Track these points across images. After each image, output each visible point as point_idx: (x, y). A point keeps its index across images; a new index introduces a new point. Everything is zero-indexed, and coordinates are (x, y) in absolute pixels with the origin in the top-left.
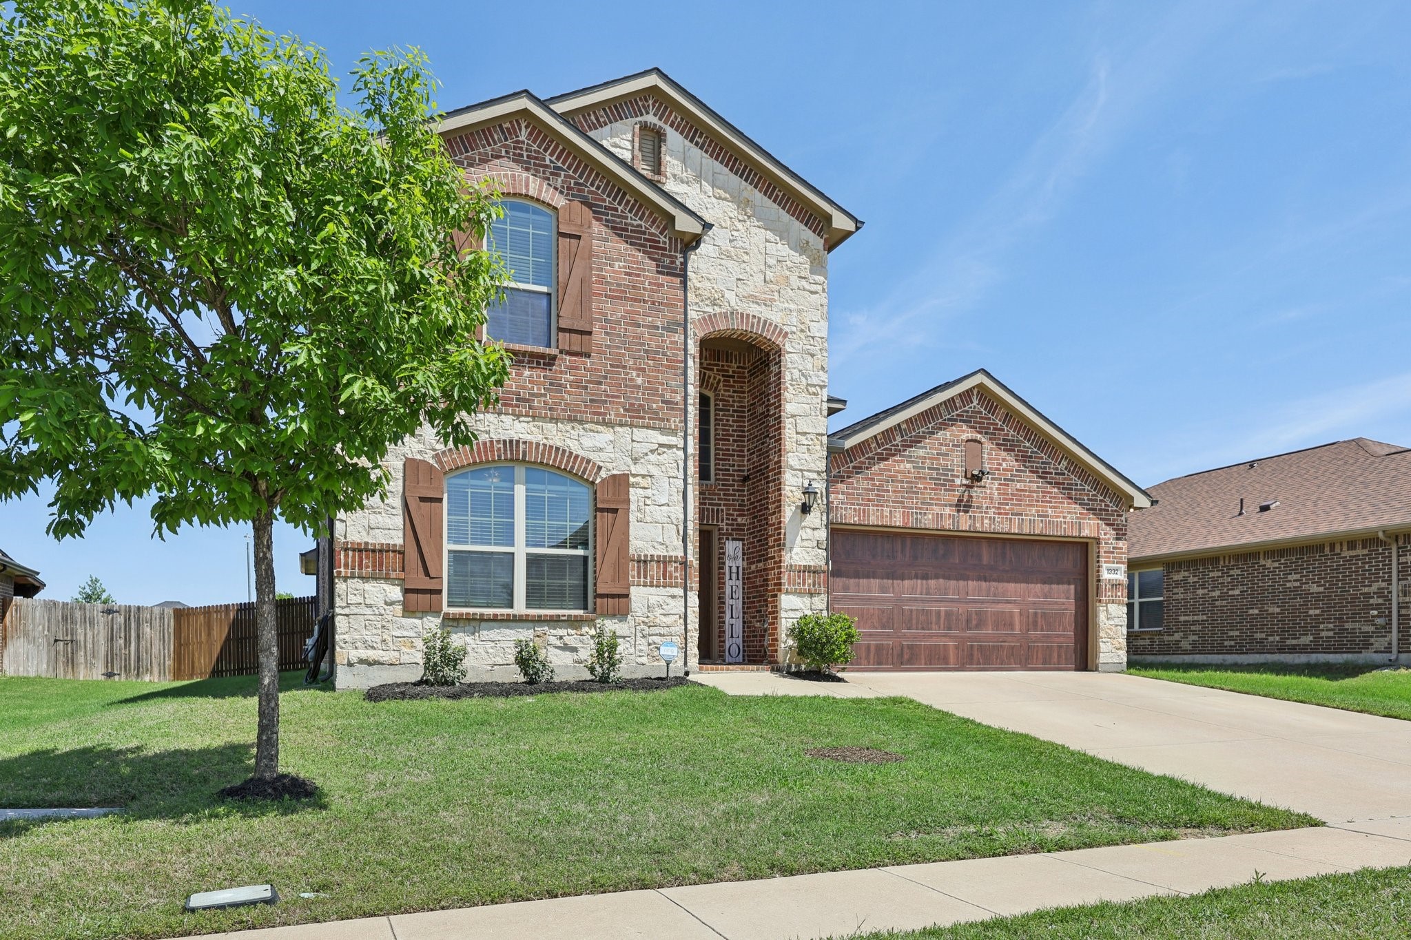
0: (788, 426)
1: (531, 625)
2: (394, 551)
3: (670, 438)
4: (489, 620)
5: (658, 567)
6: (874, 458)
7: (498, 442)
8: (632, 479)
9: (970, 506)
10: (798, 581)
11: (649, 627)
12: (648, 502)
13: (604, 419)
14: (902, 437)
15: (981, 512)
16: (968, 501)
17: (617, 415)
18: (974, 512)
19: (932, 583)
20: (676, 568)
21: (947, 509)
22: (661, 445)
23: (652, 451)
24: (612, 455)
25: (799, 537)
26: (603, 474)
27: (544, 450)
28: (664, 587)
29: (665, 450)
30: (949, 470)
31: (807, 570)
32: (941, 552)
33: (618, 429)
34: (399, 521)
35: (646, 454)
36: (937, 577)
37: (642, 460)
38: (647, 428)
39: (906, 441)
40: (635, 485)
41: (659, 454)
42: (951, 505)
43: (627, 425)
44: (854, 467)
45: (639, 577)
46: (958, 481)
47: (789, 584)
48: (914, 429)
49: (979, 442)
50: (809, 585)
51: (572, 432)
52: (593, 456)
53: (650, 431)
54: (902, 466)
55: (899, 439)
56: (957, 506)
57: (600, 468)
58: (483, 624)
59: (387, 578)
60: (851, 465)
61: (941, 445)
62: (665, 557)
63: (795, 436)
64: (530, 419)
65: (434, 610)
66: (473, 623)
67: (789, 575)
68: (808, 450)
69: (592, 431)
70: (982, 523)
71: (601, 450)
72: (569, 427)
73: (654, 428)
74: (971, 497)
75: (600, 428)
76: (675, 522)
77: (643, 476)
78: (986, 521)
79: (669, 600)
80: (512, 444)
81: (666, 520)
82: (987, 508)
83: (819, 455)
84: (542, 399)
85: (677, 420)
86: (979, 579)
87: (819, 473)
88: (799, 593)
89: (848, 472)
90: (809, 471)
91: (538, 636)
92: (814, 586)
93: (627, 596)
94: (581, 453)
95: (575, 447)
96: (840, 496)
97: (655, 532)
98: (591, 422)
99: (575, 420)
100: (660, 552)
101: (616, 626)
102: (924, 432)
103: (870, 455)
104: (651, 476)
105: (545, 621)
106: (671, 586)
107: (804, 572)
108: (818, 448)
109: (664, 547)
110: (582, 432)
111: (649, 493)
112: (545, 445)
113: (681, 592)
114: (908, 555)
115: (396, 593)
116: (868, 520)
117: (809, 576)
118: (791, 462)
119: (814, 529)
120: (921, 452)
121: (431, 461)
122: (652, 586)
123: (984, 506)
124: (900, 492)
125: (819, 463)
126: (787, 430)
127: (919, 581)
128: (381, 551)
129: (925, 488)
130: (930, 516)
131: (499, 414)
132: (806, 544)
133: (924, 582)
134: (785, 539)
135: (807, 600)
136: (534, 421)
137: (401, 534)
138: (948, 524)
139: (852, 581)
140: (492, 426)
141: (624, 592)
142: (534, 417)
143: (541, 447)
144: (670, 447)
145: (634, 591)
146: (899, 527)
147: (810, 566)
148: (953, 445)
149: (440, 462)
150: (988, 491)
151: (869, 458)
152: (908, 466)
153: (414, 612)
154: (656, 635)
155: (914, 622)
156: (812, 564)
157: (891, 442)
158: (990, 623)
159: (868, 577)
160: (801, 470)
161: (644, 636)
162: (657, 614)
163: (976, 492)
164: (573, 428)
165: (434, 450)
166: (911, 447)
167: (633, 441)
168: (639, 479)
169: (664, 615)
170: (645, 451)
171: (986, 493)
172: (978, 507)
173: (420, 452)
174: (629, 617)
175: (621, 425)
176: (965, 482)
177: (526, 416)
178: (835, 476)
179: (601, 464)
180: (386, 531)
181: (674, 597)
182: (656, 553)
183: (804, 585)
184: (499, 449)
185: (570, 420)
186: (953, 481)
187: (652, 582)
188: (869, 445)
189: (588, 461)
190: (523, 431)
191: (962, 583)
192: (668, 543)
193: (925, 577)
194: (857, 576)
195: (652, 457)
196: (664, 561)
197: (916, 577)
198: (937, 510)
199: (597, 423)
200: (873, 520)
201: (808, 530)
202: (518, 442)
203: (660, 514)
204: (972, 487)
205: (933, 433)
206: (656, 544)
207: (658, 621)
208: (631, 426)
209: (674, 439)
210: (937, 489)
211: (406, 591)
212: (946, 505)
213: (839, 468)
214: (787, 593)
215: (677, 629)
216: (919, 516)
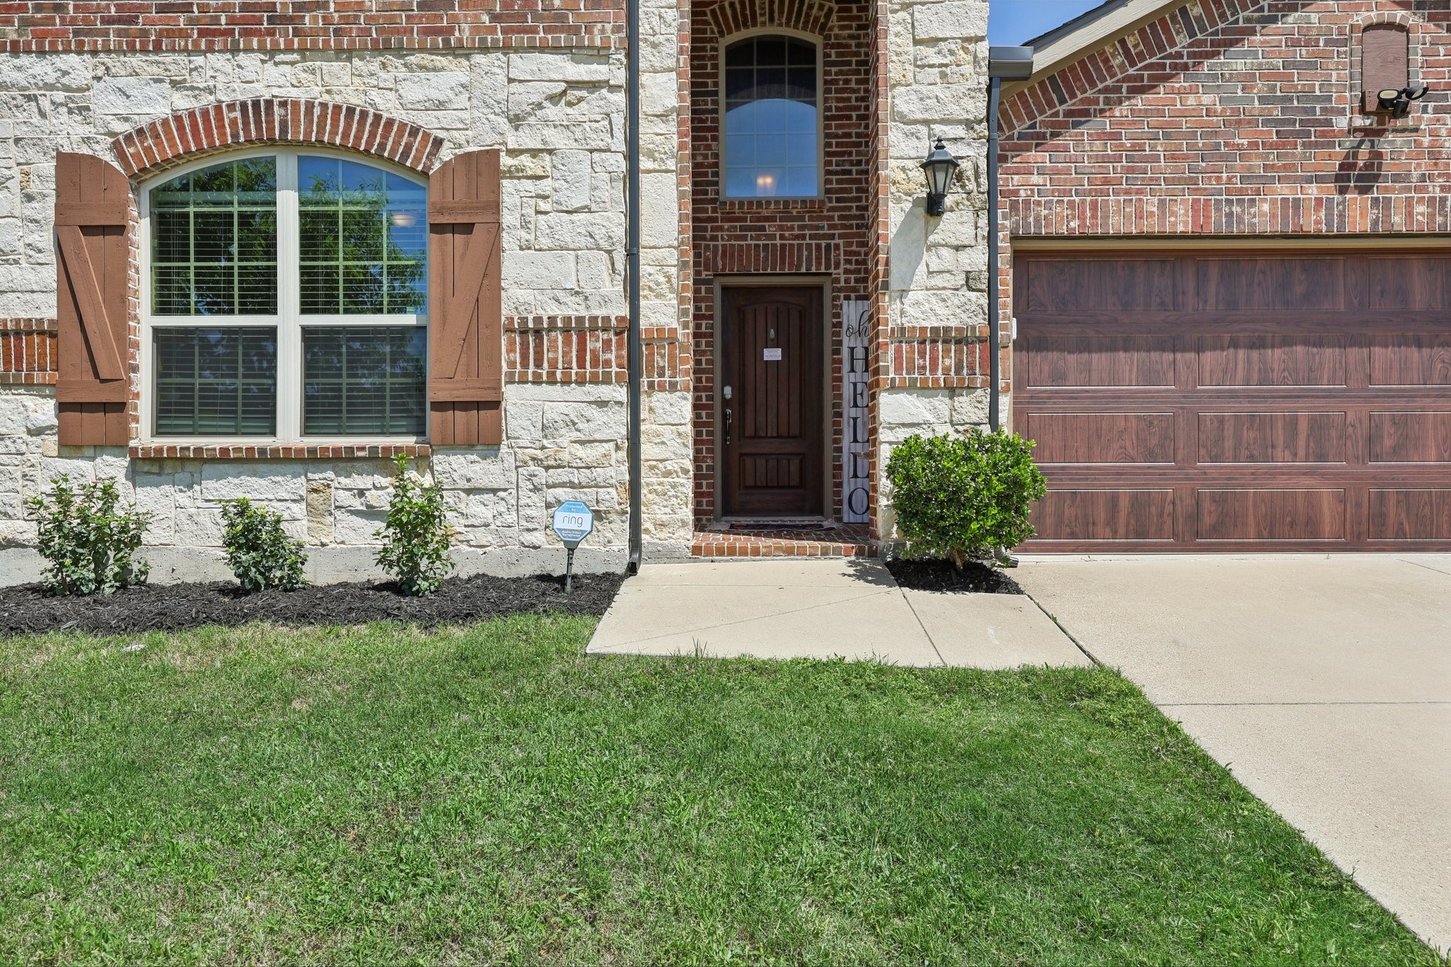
0: (893, 29)
1: (299, 468)
2: (41, 333)
3: (594, 67)
4: (213, 460)
5: (567, 343)
6: (1118, 90)
7: (231, 107)
8: (506, 161)
9: (1376, 178)
10: (918, 362)
11: (547, 468)
12: (543, 206)
13: (446, 42)
14: (1192, 34)
15: (1408, 190)
16: (1368, 166)
17: (476, 30)
18: (1386, 190)
19: (1276, 355)
20: (607, 343)
21: (1313, 190)
22: (573, 85)
23: (554, 99)
24: (465, 115)
25: (922, 269)
26: (446, 154)
27: (323, 116)
28: (581, 382)
29: (584, 93)
30: (1318, 99)
31: (940, 336)
32: (1299, 289)
33: (478, 58)
34: (50, 275)
35: (540, 106)
36: (1287, 342)
37: (532, 120)
38: (543, 49)
39: (1202, 43)
40: (513, 174)
41: (570, 104)
42: (1319, 179)
43: (496, 48)
44: (1069, 113)
45: (525, 364)
46: (1341, 123)
47: (898, 369)
48: (1223, 16)
49: (1401, 28)
50: (946, 371)
51: (382, 74)
52: (426, 121)
53: (547, 57)
54: (1191, 100)
55: (1182, 40)
56: (1338, 178)
57: (438, 143)
58: (208, 468)
59: (29, 385)
60: (1061, 108)
61: (1297, 43)
62: (580, 320)
63: (911, 49)
64: (296, 57)
65: (118, 444)
66: (189, 467)
67: (898, 352)
68: (943, 75)
69: (423, 68)
70: (1410, 214)
71: (440, 105)
72: (375, 65)
73: (556, 50)
74: (1379, 155)
75: (440, 61)
76: (604, 244)
77: (534, 153)
78: (1421, 209)
79: (593, 412)
80: (258, 109)
81: (584, 241)
82: (1423, 178)
83: (970, 84)
84: (320, 13)
85: (609, 27)
86: (1402, 342)
87: (969, 124)
88: (924, 389)
89: (1052, 125)
90: (943, 122)
91: (315, 491)
92: (958, 372)
93: (496, 405)
94: (400, 115)
95: (388, 106)
96: (1035, 179)
97: (565, 270)
98: (422, 50)
99: (387, 49)
100: (573, 309)
101: (477, 467)
102: (1247, 20)
103: (1109, 82)
104: (550, 152)
105: (328, 460)
106: (595, 381)
107: (934, 341)
108: (968, 69)
109: (579, 299)
110: (402, 73)
111: (545, 186)
112: (324, 106)
113: (622, 393)
114: (1212, 300)
115: (44, 410)
116: (1106, 224)
117: (947, 352)
118: (902, 106)
119: (957, 248)
120: (1240, 65)
121: (108, 157)
122: (552, 381)
123: (1415, 174)
124: (1185, 158)
125: (969, 104)
126: (891, 38)
127: (1241, 353)
128: (18, 334)
129: (1253, 145)
130: (1266, 207)
131: (235, 50)
132: (938, 281)
133: (1255, 354)
134: (887, 273)
135: (941, 403)
136: (304, 59)
137: (53, 299)
138: (1312, 221)
139: (1072, 359)
140: (221, 78)
141: (488, 396)
142: (302, 51)
143: (317, 111)
144: (594, 86)
145: (512, 395)
146: (1183, 237)
147: (947, 330)
148: (1327, 43)
149: (121, 156)
150: (1426, 141)
151: (1106, 90)
152: (1207, 99)
153: (79, 447)
154: (563, 485)
155: (1229, 444)
156: (953, 323)
157: (1162, 48)
158: (1431, 442)
159: (1112, 348)
160: (926, 122)
161: (536, 489)
162: (564, 442)
163: (1391, 144)
164: (384, 66)
165: (111, 134)
166: (1215, 54)
167: (510, 81)
168: (525, 159)
169: (582, 443)
170: (535, 98)
171: (1418, 144)
172: (1397, 178)
173: (86, 140)
174: (504, 449)
175: (484, 50)
176: (1359, 122)
177: (289, 50)
178: (1021, 136)
179: (441, 134)
180: (28, 296)
181: (602, 404)
182: (558, 312)
183: (934, 369)
184: (233, 122)
185: (377, 50)
186: (1329, 123)
187: (551, 374)
188: (1106, 61)
189: (414, 131)
190: (282, 81)
191: (1354, 353)
192: (588, 291)
193: (1258, 343)
194: (1085, 346)
195: (552, 112)
196: (579, 329)
197: (1235, 344)
198: (1283, 191)
199: (434, 50)
200: (1115, 224)
201: (944, 252)
202: (269, 103)
203: (569, 229)
204: (1380, 133)
205: (1274, 20)
206: (561, 295)
207: (565, 456)
208: (507, 49)
209: (603, 68)
210: (1284, 146)
211: (62, 407)
212: (1309, 180)
213: (1031, 116)
214: (893, 388)
215: (610, 472)
216: (1236, 209)
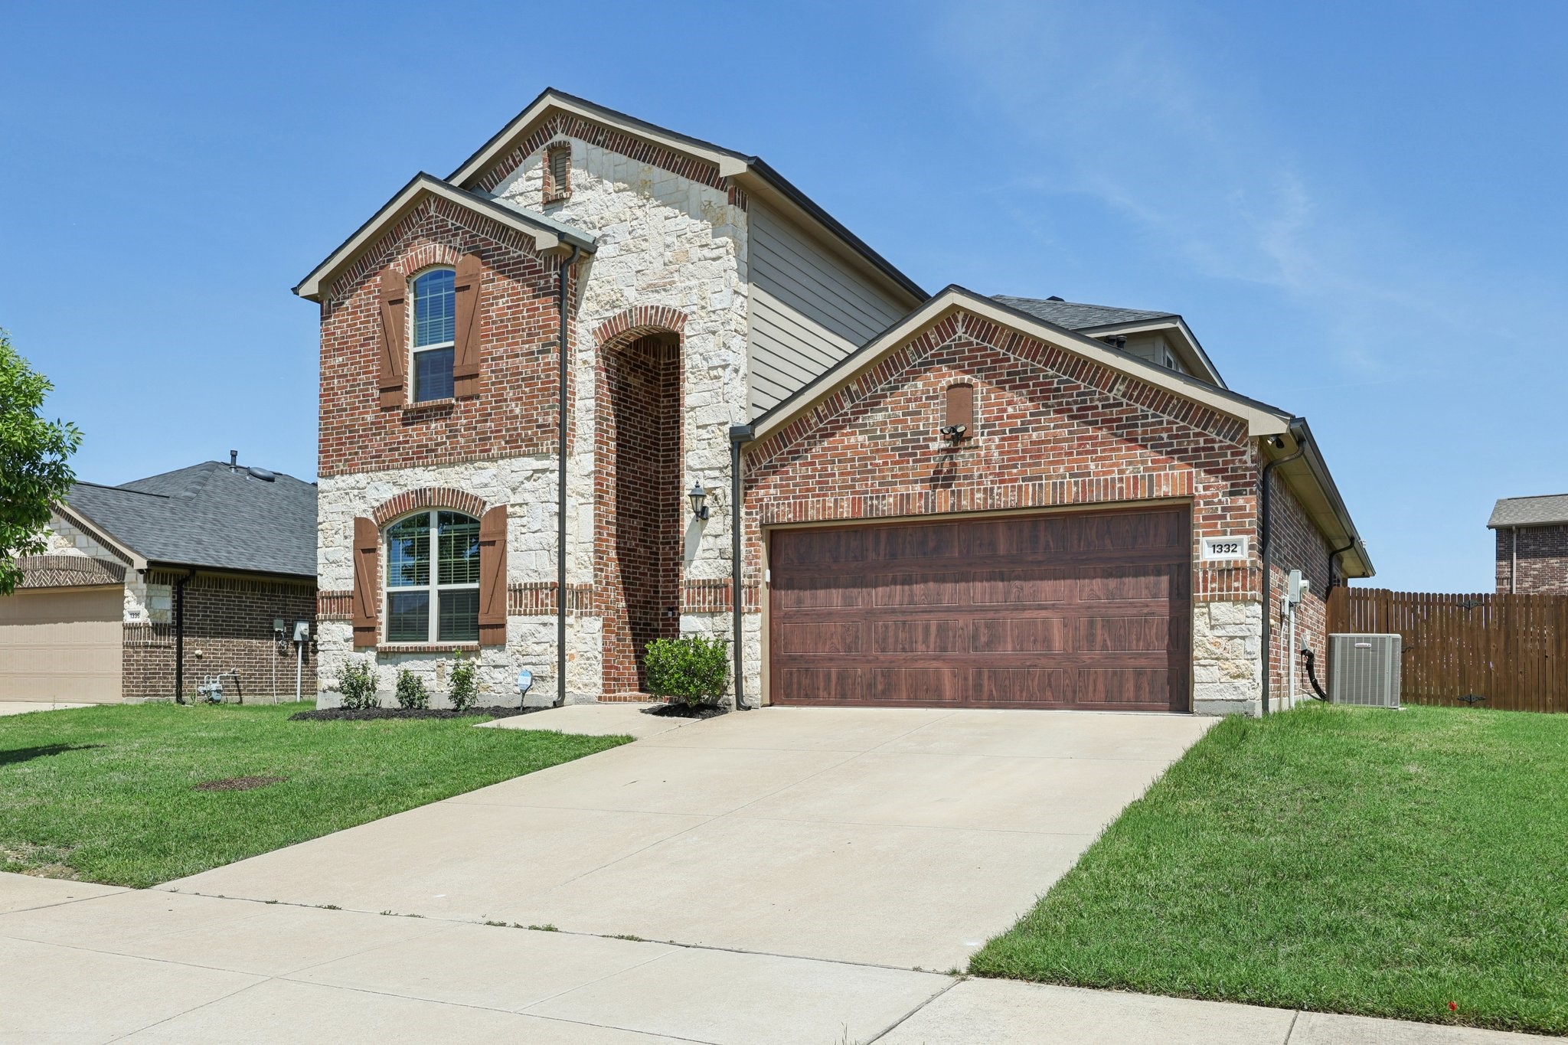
0: (687, 422)
1: (433, 656)
2: (349, 597)
3: (545, 462)
4: (403, 653)
5: (532, 595)
6: (814, 437)
7: (412, 492)
8: (509, 510)
9: (954, 478)
10: (697, 598)
11: (523, 655)
12: (524, 530)
13: (488, 455)
14: (853, 401)
15: (972, 484)
16: (949, 472)
17: (499, 449)
18: (960, 485)
19: (918, 588)
20: (547, 595)
21: (918, 488)
22: (536, 471)
23: (528, 479)
24: (495, 489)
25: (700, 548)
26: (488, 508)
27: (444, 494)
28: (536, 614)
29: (540, 475)
30: (921, 433)
31: (706, 585)
32: (931, 544)
33: (500, 462)
34: (352, 570)
35: (522, 483)
36: (925, 580)
37: (520, 489)
38: (524, 455)
39: (858, 406)
40: (513, 515)
41: (535, 480)
42: (923, 481)
43: (506, 457)
44: (789, 453)
45: (516, 607)
46: (934, 446)
47: (688, 603)
48: (869, 389)
49: (969, 386)
50: (710, 602)
51: (465, 472)
52: (481, 493)
53: (526, 459)
54: (853, 440)
55: (848, 405)
56: (932, 480)
57: (485, 503)
58: (403, 656)
59: (345, 620)
60: (785, 450)
61: (909, 401)
62: (536, 584)
63: (695, 431)
64: (435, 467)
65: (372, 646)
66: (397, 656)
67: (688, 593)
68: (709, 444)
69: (480, 468)
70: (972, 499)
71: (486, 485)
72: (463, 469)
73: (529, 455)
74: (955, 464)
75: (486, 464)
76: (547, 548)
77: (521, 505)
78: (979, 495)
79: (541, 628)
80: (421, 492)
81: (539, 546)
82: (981, 476)
83: (721, 448)
84: (443, 447)
85: (549, 442)
86: (992, 578)
87: (721, 469)
88: (700, 613)
89: (781, 460)
90: (710, 469)
91: (439, 666)
92: (715, 604)
93: (503, 626)
94: (471, 492)
95: (467, 487)
96: (772, 491)
97: (531, 561)
98: (480, 460)
99: (467, 460)
100: (534, 579)
101: (497, 655)
102: (882, 390)
103: (810, 433)
104: (527, 504)
105: (442, 652)
106: (541, 614)
107: (704, 587)
108: (721, 439)
109: (536, 574)
110: (473, 471)
111: (524, 521)
112: (444, 489)
113: (555, 619)
114: (882, 553)
115: (348, 630)
116: (806, 516)
117: (710, 592)
118: (691, 463)
119: (716, 536)
120: (879, 417)
121: (372, 518)
122: (525, 614)
123: (976, 474)
124: (849, 473)
125: (720, 458)
126: (686, 426)
127: (899, 587)
128: (341, 597)
129: (885, 463)
130: (891, 500)
131: (414, 467)
132: (707, 555)
133: (907, 587)
134: (683, 551)
135: (708, 620)
136: (438, 468)
137: (352, 581)
138: (917, 507)
139: (807, 592)
140: (409, 479)
141: (499, 622)
142: (437, 464)
143: (442, 492)
144: (544, 471)
145: (511, 621)
146: (847, 519)
147: (709, 581)
148: (927, 398)
149: (376, 517)
150: (983, 453)
151: (808, 438)
152: (860, 438)
153: (360, 647)
154: (529, 664)
155: (891, 640)
156: (713, 578)
157: (837, 411)
158: (1009, 639)
160: (702, 470)
161: (519, 666)
162: (529, 643)
163: (963, 458)
164: (466, 469)
165: (373, 507)
166: (866, 412)
167: (512, 471)
168: (517, 508)
169: (537, 643)
170: (520, 479)
171: (979, 456)
172: (966, 477)
173: (364, 511)
174: (507, 647)
175: (502, 458)
176: (944, 445)
177: (432, 465)
178: (765, 468)
179: (485, 499)
180: (345, 581)
181: (545, 624)
182: (528, 580)
183: (704, 603)
184: (413, 499)
185: (465, 461)
186: (927, 447)
187: (525, 611)
188: (808, 421)
189: (476, 499)
190: (430, 479)
191: (964, 585)
192: (540, 570)
193: (908, 581)
194: (813, 585)
195: (528, 485)
196: (536, 588)
197: (895, 582)
198: (901, 489)
199: (484, 460)
200: (812, 515)
201: (709, 538)
202: (425, 489)
203: (531, 540)
204: (957, 450)
205: (897, 388)
206: (529, 572)
207: (529, 650)
208: (510, 457)
209: (547, 462)
210: (902, 462)
211: (355, 630)
212: (916, 482)
213: (770, 456)
214: (686, 613)
215: (547, 657)
216: (875, 502)
